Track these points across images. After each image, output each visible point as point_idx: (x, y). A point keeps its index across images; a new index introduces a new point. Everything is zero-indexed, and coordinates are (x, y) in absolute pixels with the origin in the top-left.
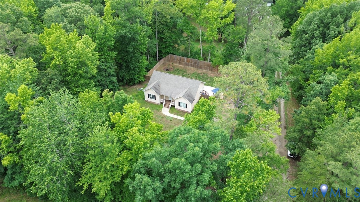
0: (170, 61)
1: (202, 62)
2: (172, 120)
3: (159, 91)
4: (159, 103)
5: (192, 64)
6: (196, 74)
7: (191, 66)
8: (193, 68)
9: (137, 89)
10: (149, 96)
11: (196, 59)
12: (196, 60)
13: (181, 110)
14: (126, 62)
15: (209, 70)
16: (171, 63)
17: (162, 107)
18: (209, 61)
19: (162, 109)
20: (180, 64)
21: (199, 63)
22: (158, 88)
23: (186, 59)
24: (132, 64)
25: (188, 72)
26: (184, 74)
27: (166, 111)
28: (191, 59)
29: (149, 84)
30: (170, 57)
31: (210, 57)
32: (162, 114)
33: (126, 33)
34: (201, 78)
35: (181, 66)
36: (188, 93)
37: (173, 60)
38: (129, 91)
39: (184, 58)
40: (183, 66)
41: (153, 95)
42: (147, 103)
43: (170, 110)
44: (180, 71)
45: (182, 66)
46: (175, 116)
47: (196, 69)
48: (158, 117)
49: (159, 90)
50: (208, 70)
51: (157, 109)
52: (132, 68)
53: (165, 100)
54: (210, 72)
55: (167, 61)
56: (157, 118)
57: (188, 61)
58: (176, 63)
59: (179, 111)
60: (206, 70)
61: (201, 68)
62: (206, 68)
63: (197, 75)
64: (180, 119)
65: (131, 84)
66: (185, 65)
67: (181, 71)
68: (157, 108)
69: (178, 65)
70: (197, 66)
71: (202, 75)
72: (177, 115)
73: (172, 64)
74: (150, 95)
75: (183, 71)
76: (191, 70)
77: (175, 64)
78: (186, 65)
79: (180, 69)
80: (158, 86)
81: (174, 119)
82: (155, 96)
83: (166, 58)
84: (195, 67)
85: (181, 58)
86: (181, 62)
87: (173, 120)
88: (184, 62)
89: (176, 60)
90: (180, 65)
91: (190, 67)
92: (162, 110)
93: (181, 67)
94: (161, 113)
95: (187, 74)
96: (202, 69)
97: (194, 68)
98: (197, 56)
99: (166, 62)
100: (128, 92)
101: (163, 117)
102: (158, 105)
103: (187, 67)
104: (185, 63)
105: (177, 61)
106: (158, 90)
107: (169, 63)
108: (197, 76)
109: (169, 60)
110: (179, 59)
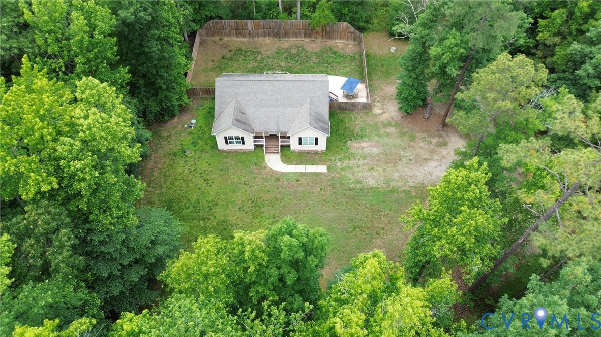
0: (213, 34)
1: (287, 22)
2: (299, 180)
3: (250, 125)
4: (253, 148)
5: (264, 32)
6: (282, 53)
7: (265, 35)
8: (268, 40)
9: (186, 126)
10: (227, 140)
11: (272, 18)
12: (274, 20)
13: (304, 150)
14: (144, 76)
15: (305, 36)
16: (217, 38)
17: (261, 154)
18: (299, 18)
19: (264, 160)
20: (238, 37)
21: (280, 26)
22: (244, 120)
23: (250, 23)
24: (162, 77)
25: (263, 52)
26: (259, 59)
27: (274, 162)
28: (262, 21)
29: (216, 113)
30: (213, 25)
31: (301, 8)
32: (273, 172)
33: (135, 14)
34: (296, 59)
35: (241, 42)
36: (314, 114)
37: (220, 31)
38: (170, 136)
39: (246, 22)
40: (246, 39)
41: (237, 138)
42: (225, 154)
43: (283, 157)
44: (246, 52)
45: (242, 39)
46: (301, 169)
47: (276, 39)
48: (267, 182)
49: (247, 122)
50: (303, 36)
51: (256, 164)
52: (165, 87)
53: (264, 140)
54: (307, 40)
55: (208, 34)
56: (265, 184)
57: (257, 27)
58: (229, 35)
59: (301, 153)
60: (297, 37)
61: (286, 35)
62: (296, 34)
63: (285, 55)
64: (312, 171)
65: (166, 118)
66: (250, 37)
67: (249, 53)
68: (255, 161)
69: (234, 38)
70: (277, 34)
71: (294, 51)
72: (301, 164)
73: (220, 39)
74: (231, 138)
75: (252, 51)
76: (266, 44)
77: (226, 39)
78: (251, 35)
79: (243, 48)
80: (241, 114)
81: (302, 174)
82: (242, 138)
83: (205, 30)
84: (274, 36)
85: (240, 24)
86: (240, 32)
87: (300, 178)
88: (248, 29)
89: (228, 30)
90: (238, 39)
91: (261, 38)
92: (267, 162)
93: (243, 42)
94: (268, 169)
95: (264, 56)
96: (289, 37)
97: (271, 38)
98: (273, 11)
99: (206, 38)
100: (169, 140)
101: (278, 177)
102: (250, 152)
103: (256, 39)
104: (250, 32)
105: (230, 32)
106: (244, 123)
107: (213, 39)
108: (287, 58)
109: (211, 33)
110: (234, 28)
